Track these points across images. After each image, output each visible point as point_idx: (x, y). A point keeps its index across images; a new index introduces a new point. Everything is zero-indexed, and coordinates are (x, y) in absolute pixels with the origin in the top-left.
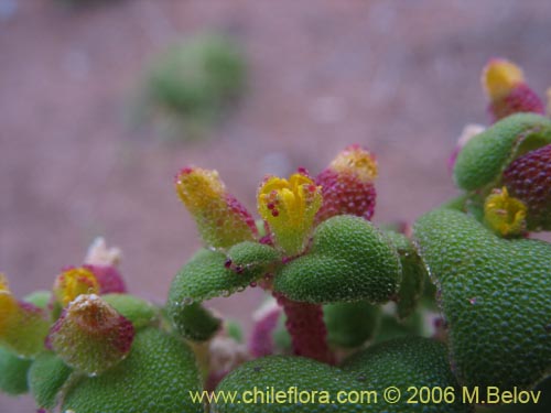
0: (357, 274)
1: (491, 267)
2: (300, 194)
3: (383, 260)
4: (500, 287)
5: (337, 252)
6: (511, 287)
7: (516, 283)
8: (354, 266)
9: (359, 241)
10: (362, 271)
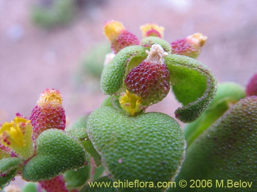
0: (60, 160)
1: (126, 139)
2: (19, 129)
3: (72, 149)
4: (133, 148)
5: (47, 152)
6: (138, 147)
7: (141, 144)
8: (58, 157)
9: (57, 143)
10: (63, 158)
